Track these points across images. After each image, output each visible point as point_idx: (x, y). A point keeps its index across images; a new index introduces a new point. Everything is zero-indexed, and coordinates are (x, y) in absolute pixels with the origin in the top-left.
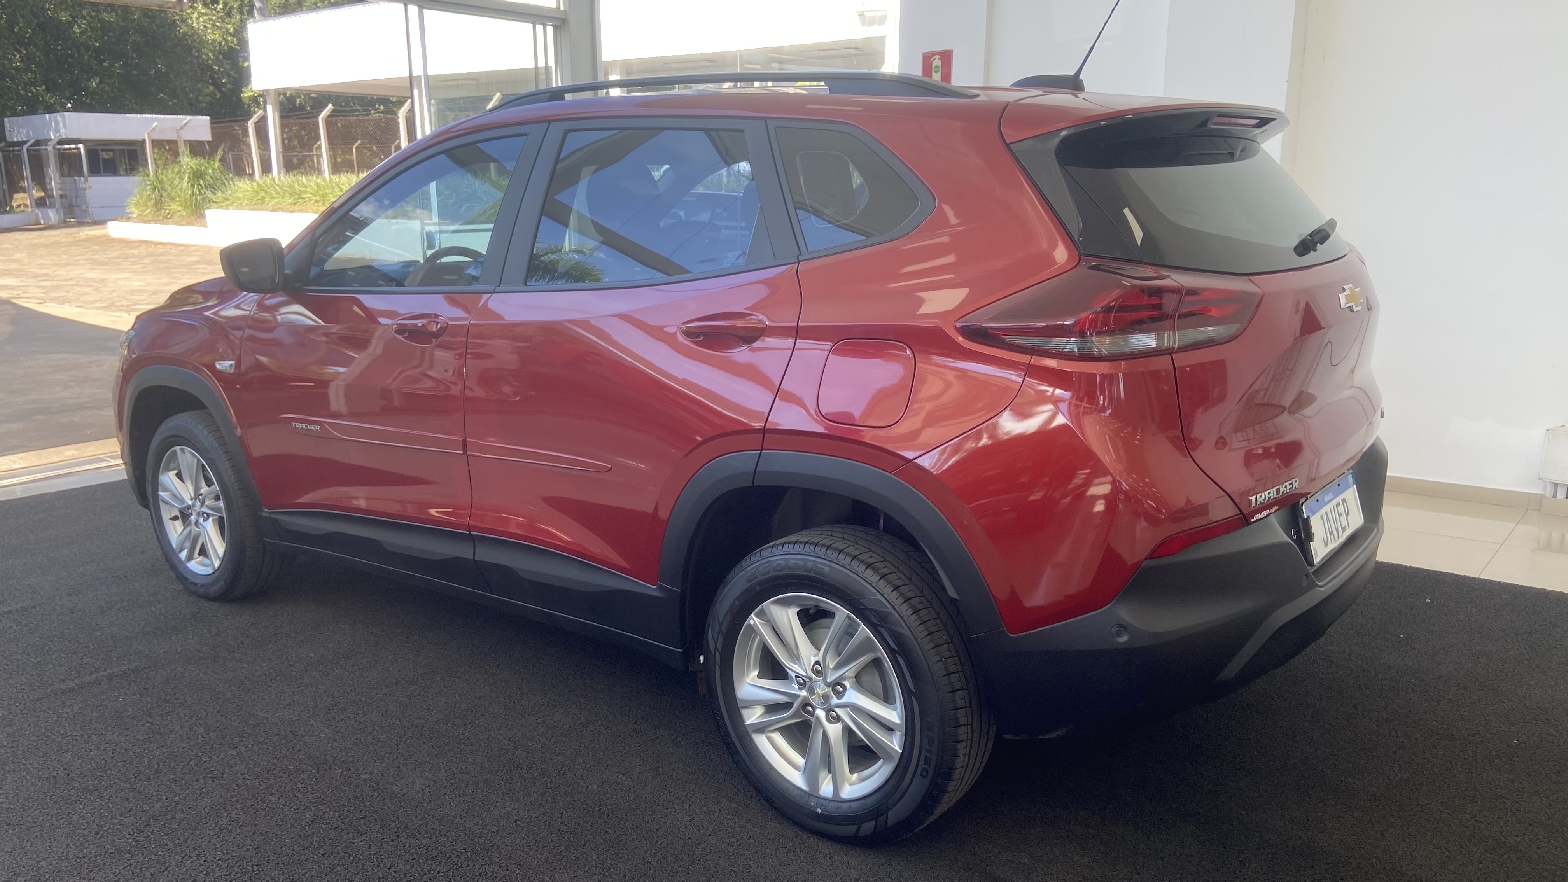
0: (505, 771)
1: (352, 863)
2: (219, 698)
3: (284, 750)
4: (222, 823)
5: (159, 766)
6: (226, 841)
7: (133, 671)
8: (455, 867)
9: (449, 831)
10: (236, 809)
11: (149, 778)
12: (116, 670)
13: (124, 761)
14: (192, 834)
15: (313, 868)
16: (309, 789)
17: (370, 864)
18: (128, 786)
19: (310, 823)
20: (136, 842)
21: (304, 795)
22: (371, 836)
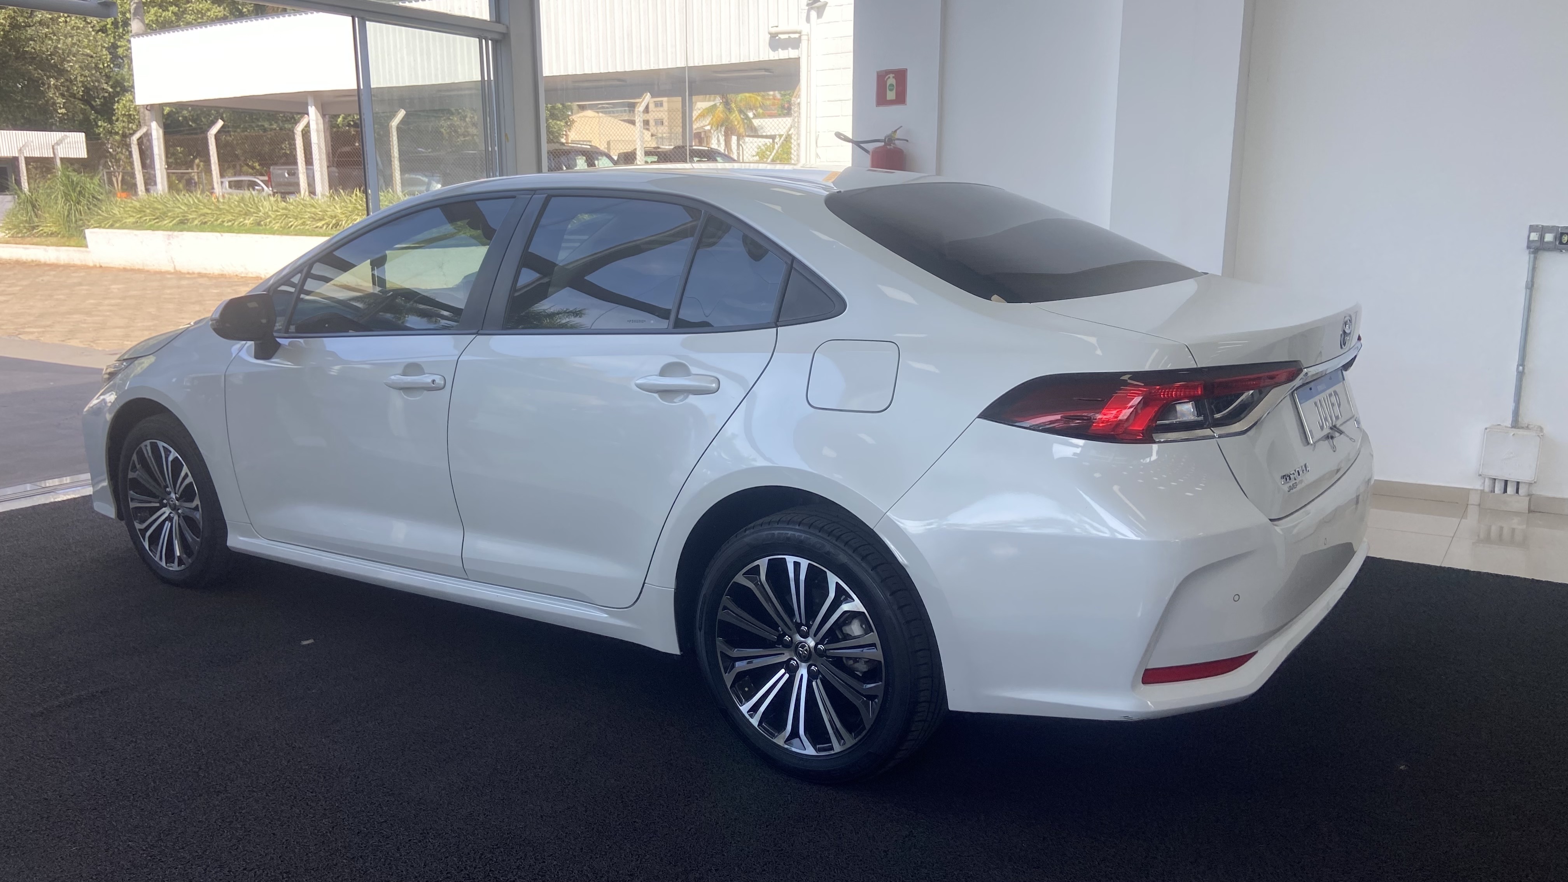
0: (518, 771)
1: (384, 865)
2: (202, 716)
3: (285, 763)
4: (238, 834)
5: (155, 783)
6: (246, 850)
7: (101, 692)
8: (490, 862)
9: (476, 829)
10: (249, 820)
11: (148, 795)
12: (83, 693)
13: (117, 780)
14: (209, 846)
15: (344, 871)
16: (321, 797)
17: (402, 864)
18: (128, 804)
19: (331, 829)
20: (151, 857)
21: (317, 803)
22: (397, 838)
